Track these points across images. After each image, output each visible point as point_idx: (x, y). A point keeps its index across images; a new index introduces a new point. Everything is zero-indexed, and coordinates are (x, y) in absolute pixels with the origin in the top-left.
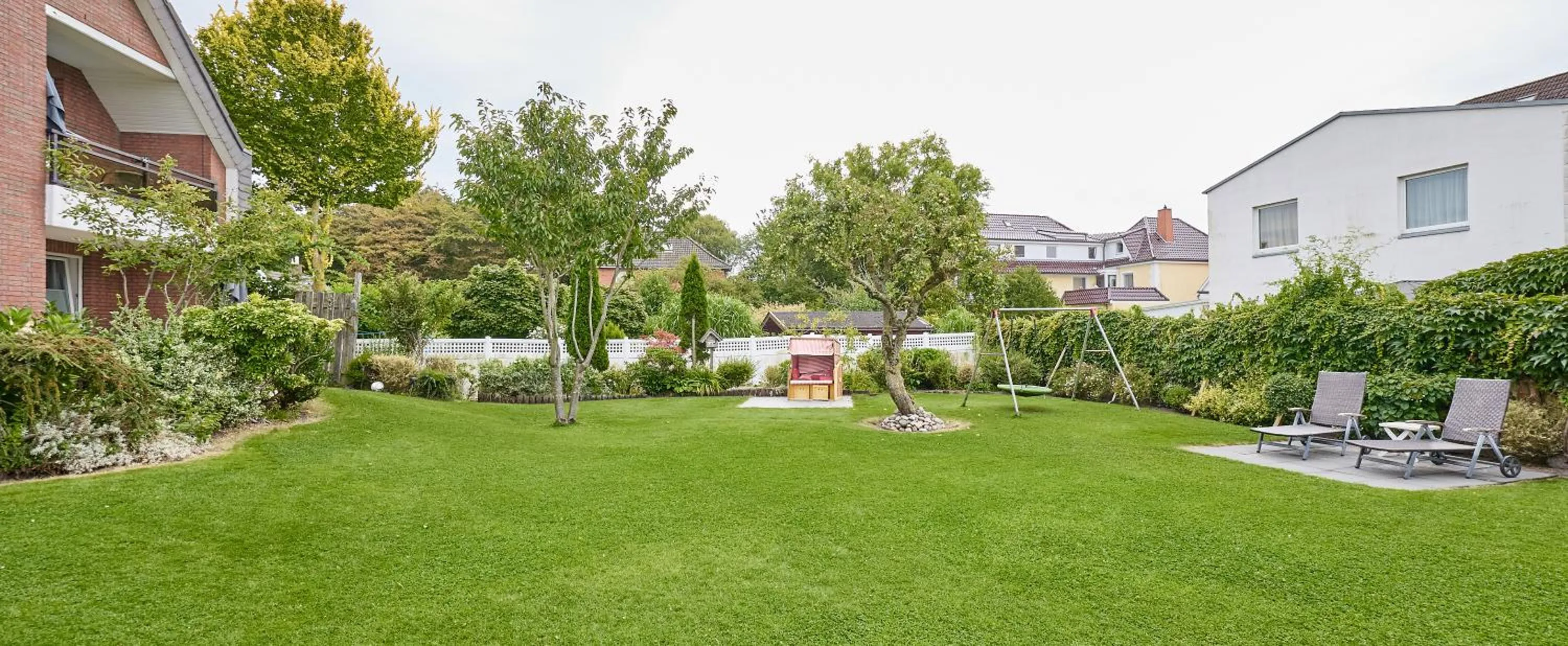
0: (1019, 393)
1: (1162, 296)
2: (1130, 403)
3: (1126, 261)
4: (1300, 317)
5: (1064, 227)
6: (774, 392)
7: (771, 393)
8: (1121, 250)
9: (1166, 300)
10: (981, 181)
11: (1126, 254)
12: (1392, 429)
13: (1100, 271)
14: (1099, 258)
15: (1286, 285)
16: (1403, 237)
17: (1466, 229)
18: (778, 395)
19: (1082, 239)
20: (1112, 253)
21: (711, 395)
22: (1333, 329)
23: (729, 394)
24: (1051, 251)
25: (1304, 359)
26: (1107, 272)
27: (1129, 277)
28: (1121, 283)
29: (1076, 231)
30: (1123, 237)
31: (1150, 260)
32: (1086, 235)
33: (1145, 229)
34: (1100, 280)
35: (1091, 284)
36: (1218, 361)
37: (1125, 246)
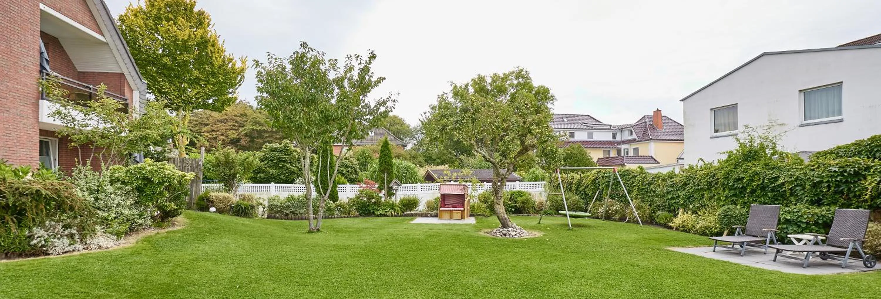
0: (571, 216)
1: (655, 160)
2: (637, 222)
3: (634, 141)
4: (739, 173)
5: (598, 121)
6: (431, 215)
7: (429, 215)
8: (631, 134)
9: (659, 163)
10: (549, 95)
11: (634, 136)
12: (796, 239)
13: (619, 147)
14: (618, 138)
15: (730, 154)
16: (802, 125)
17: (841, 121)
18: (432, 217)
19: (608, 128)
20: (626, 136)
21: (395, 216)
22: (759, 180)
23: (406, 215)
24: (590, 135)
25: (742, 197)
26: (623, 147)
27: (636, 150)
28: (631, 153)
29: (605, 124)
30: (632, 127)
31: (649, 140)
32: (610, 125)
33: (646, 122)
34: (619, 151)
35: (613, 154)
36: (689, 198)
37: (633, 132)
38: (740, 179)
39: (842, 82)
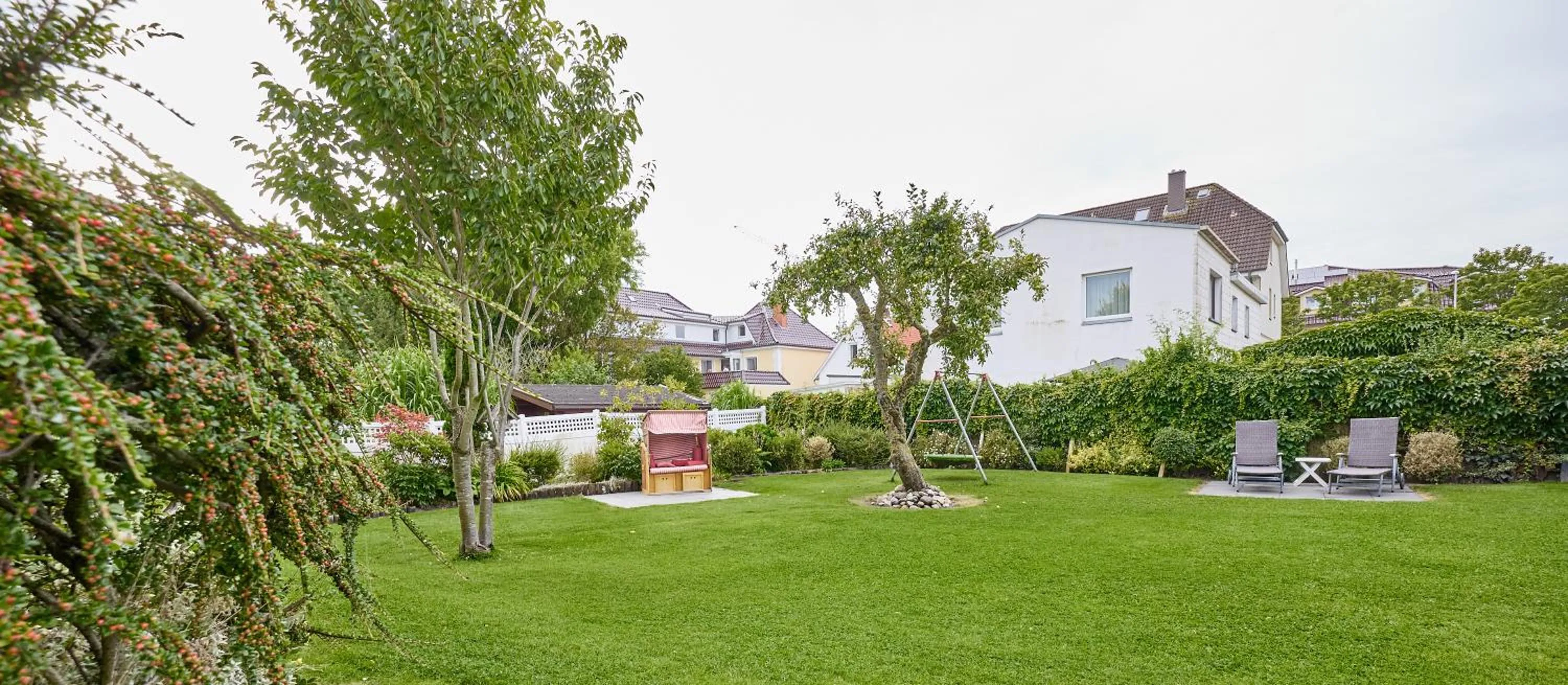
1: (784, 380)
3: (748, 345)
5: (685, 306)
6: (607, 487)
7: (604, 489)
8: (743, 333)
9: (788, 384)
11: (748, 337)
13: (727, 354)
14: (722, 341)
15: (1151, 353)
16: (1084, 324)
17: (1130, 320)
18: (611, 492)
19: (705, 320)
20: (734, 337)
24: (680, 333)
26: (732, 355)
27: (753, 362)
28: (744, 366)
29: (695, 311)
30: (745, 320)
31: (771, 345)
32: (710, 316)
33: (762, 314)
34: (725, 362)
35: (716, 368)
36: (1086, 423)
37: (747, 329)
38: (1174, 388)
39: (1131, 268)
